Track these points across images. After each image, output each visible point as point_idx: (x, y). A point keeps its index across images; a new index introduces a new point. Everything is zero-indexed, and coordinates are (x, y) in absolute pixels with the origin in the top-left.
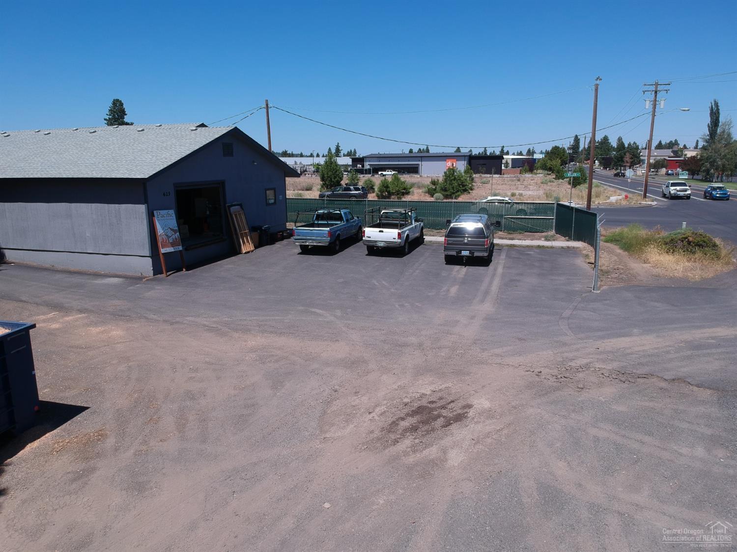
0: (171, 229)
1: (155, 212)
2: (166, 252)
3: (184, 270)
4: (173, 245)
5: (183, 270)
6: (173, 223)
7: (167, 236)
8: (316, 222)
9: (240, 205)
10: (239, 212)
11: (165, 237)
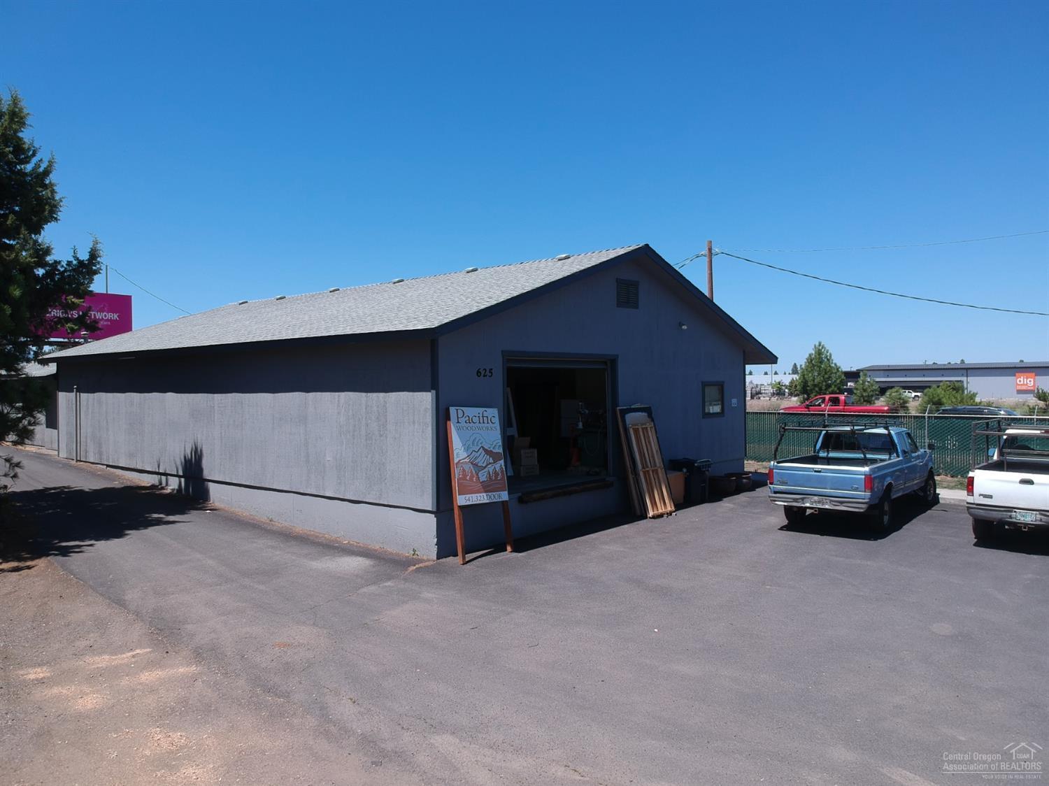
0: (486, 451)
1: (452, 410)
2: (468, 503)
3: (509, 548)
4: (487, 487)
5: (506, 550)
6: (493, 437)
7: (475, 465)
8: (822, 454)
9: (648, 410)
10: (642, 424)
11: (469, 467)
